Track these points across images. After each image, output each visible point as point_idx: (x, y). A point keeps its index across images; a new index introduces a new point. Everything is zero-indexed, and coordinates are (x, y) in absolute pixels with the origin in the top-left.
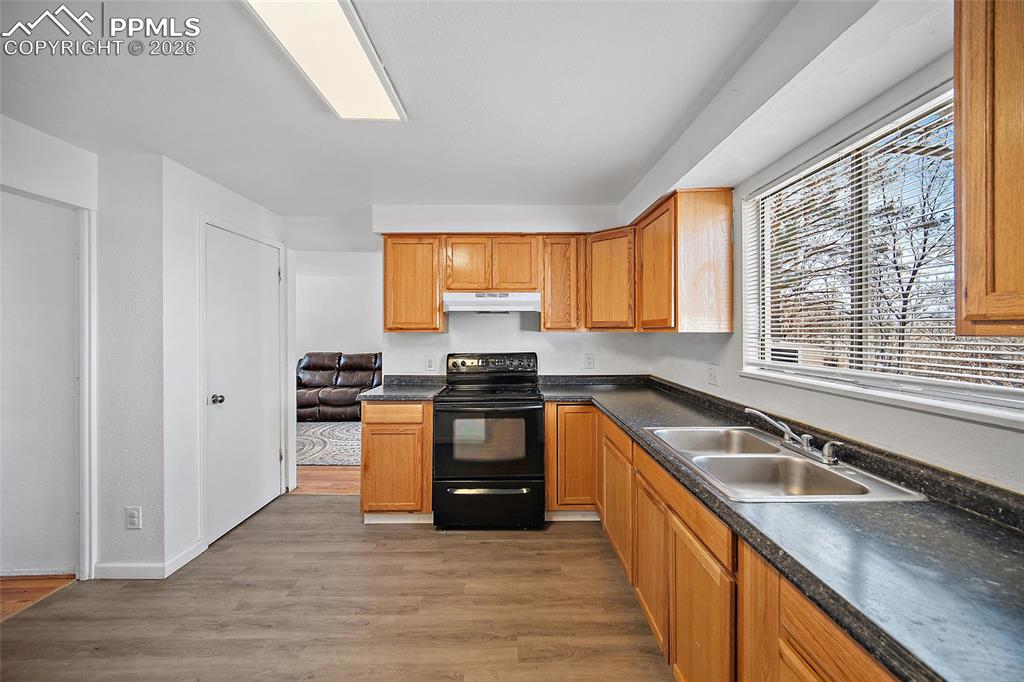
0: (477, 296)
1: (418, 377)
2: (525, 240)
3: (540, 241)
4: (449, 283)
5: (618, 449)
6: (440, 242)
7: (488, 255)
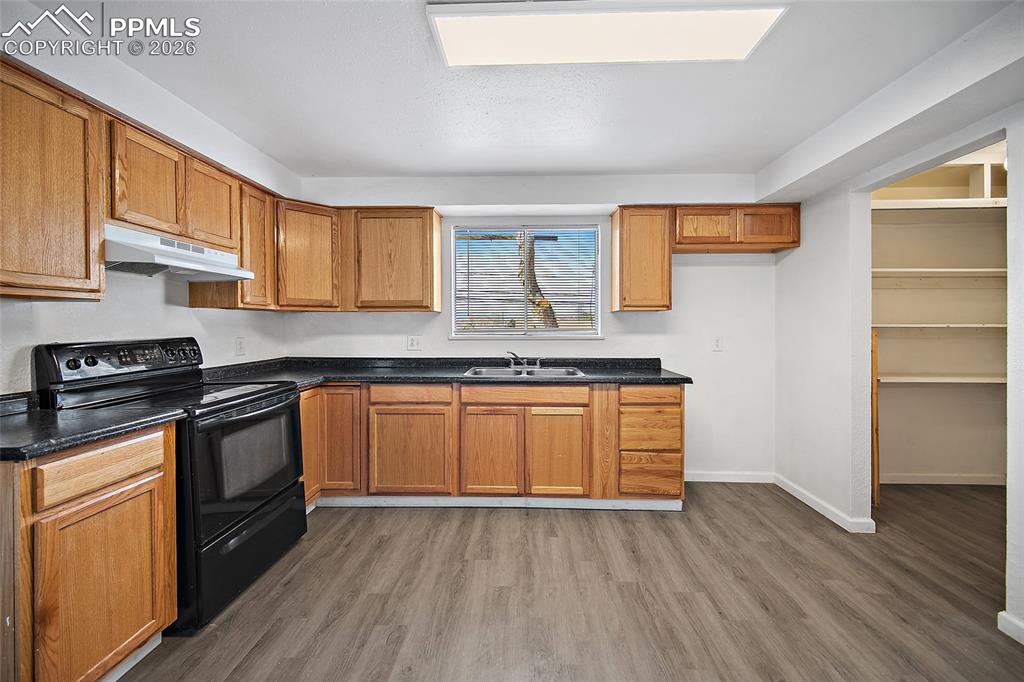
0: (163, 242)
2: (224, 178)
3: (238, 186)
4: (120, 208)
5: (417, 403)
6: (100, 123)
7: (181, 182)
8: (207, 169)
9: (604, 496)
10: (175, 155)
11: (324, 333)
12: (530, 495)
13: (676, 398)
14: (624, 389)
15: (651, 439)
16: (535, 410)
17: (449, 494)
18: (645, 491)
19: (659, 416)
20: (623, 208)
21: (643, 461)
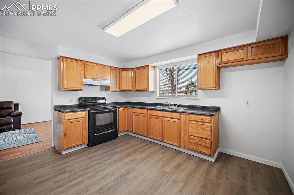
0: (93, 80)
1: (68, 105)
2: (106, 67)
3: (110, 68)
4: (85, 76)
5: (141, 114)
6: (82, 63)
7: (97, 70)
8: (103, 66)
9: (184, 148)
10: (95, 65)
11: (134, 96)
12: (164, 142)
13: (208, 120)
14: (190, 115)
15: (199, 133)
16: (165, 119)
17: (147, 137)
18: (198, 151)
19: (202, 126)
20: (199, 55)
21: (197, 140)
